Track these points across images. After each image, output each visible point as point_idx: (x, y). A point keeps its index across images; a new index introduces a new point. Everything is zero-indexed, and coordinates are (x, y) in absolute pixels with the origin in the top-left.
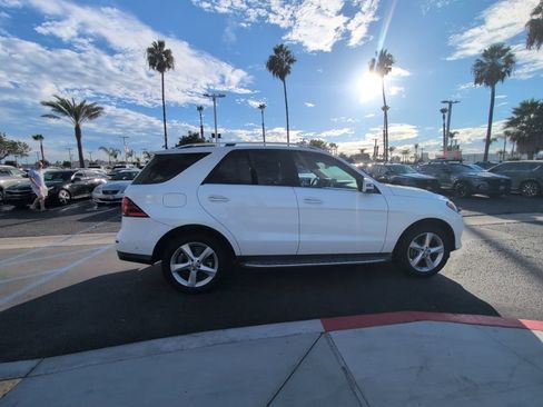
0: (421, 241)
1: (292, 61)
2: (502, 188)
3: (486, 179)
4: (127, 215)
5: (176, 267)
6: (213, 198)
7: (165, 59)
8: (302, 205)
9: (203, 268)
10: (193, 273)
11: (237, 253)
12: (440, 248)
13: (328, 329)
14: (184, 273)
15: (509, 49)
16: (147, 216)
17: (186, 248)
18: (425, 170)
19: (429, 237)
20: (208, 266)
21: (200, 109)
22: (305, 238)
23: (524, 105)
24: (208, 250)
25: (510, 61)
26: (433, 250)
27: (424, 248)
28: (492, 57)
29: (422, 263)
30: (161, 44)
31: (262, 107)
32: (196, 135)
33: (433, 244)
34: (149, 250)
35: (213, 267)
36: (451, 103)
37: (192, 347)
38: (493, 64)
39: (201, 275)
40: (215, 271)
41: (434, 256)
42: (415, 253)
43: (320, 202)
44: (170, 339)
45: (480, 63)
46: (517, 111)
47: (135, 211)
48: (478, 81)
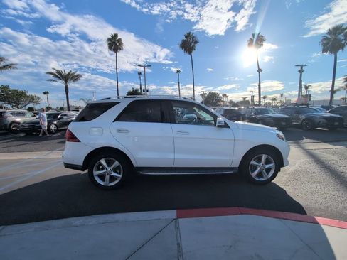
0: (259, 160)
1: (196, 42)
2: (337, 123)
3: (325, 118)
4: (68, 141)
5: (96, 173)
6: (119, 131)
7: (118, 44)
8: (176, 135)
9: (113, 174)
10: (107, 177)
11: (135, 165)
12: (272, 165)
13: (179, 216)
14: (102, 177)
16: (79, 141)
17: (103, 162)
18: (283, 111)
19: (264, 157)
20: (117, 173)
21: (140, 74)
22: (178, 156)
24: (117, 163)
26: (267, 166)
27: (261, 165)
28: (335, 34)
29: (260, 175)
30: (116, 35)
31: (178, 72)
32: (137, 90)
33: (267, 162)
34: (81, 163)
35: (120, 174)
36: (302, 66)
37: (90, 224)
39: (112, 178)
40: (120, 176)
41: (268, 170)
42: (255, 168)
43: (188, 133)
44: (80, 218)
47: (73, 138)
48: (324, 50)
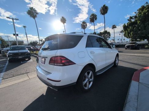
6: (91, 53)
11: (96, 71)
15: (86, 23)
38: (84, 25)
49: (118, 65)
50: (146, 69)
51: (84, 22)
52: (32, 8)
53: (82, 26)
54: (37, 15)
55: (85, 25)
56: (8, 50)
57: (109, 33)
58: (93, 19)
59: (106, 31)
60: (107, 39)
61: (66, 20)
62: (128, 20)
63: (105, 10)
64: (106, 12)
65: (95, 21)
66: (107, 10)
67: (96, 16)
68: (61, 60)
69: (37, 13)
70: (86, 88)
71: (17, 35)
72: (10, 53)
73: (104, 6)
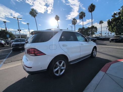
5: (55, 70)
6: (63, 45)
8: (81, 45)
11: (69, 61)
15: (76, 19)
16: (45, 54)
19: (94, 50)
21: (5, 22)
23: (79, 28)
24: (63, 62)
25: (76, 21)
27: (94, 52)
31: (28, 24)
43: (83, 45)
45: (72, 21)
46: (79, 30)
48: (72, 24)
49: (96, 56)
50: (119, 61)
51: (74, 19)
52: (33, 10)
53: (73, 22)
54: (37, 14)
55: (75, 21)
56: (12, 42)
57: (96, 28)
58: (82, 16)
59: (94, 26)
60: (95, 33)
61: (59, 18)
62: (112, 16)
63: (92, 8)
64: (94, 10)
65: (84, 17)
66: (95, 8)
67: (85, 13)
68: (34, 51)
69: (37, 13)
70: (57, 75)
71: (21, 30)
72: (13, 44)
73: (92, 4)
